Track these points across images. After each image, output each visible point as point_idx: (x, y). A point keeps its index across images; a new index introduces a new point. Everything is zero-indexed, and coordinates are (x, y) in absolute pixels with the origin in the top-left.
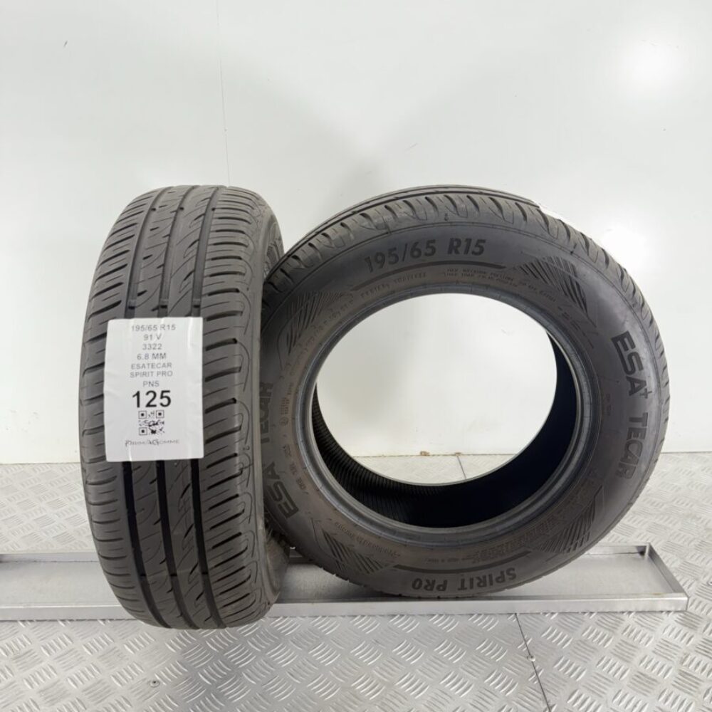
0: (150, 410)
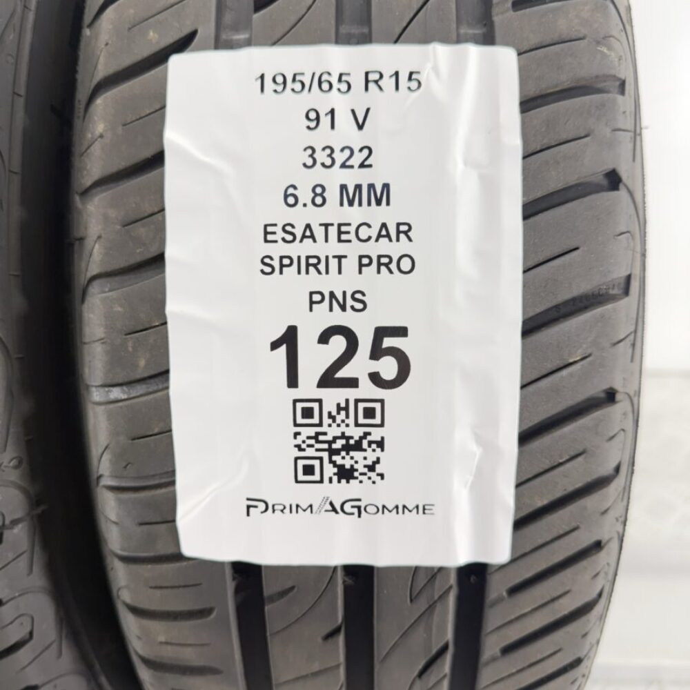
0: (333, 397)
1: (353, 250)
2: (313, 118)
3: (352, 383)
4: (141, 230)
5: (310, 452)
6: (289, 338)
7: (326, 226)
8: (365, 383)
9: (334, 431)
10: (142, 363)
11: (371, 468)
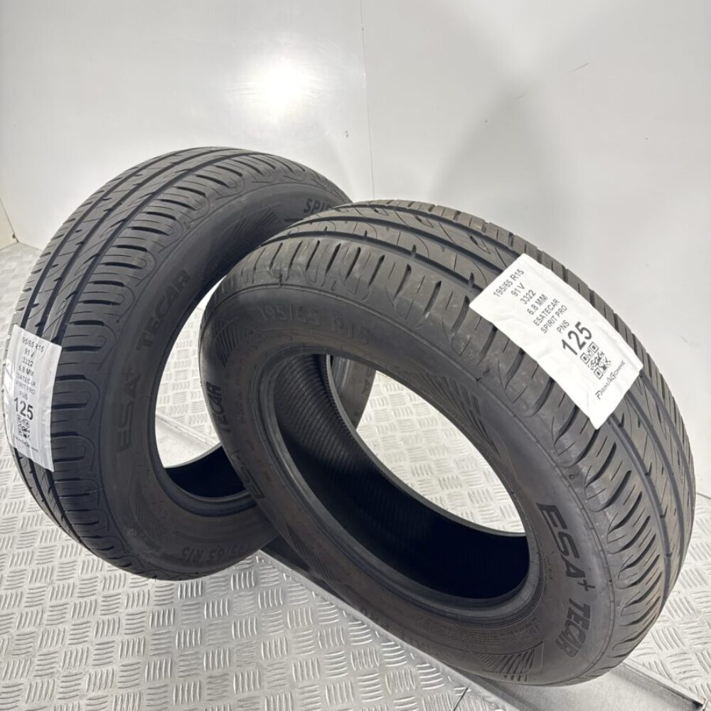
1: (553, 313)
2: (514, 293)
3: (584, 343)
4: (509, 349)
5: (595, 368)
6: (565, 344)
7: (543, 312)
8: (586, 341)
9: (593, 359)
10: (542, 382)
11: (607, 361)
